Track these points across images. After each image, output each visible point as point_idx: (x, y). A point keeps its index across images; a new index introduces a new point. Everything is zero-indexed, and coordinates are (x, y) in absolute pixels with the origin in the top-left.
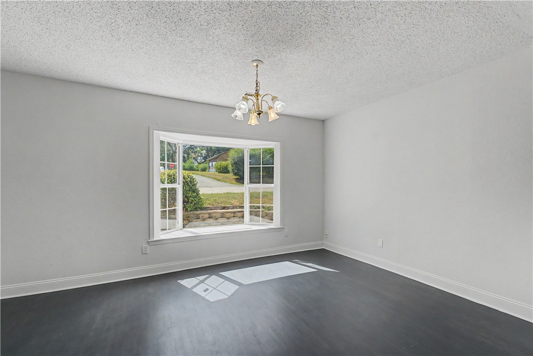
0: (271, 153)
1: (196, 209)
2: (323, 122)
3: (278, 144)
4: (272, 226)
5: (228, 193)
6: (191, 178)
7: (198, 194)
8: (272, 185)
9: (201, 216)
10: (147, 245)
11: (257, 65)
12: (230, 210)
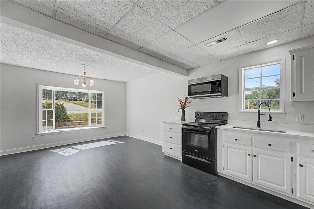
0: (101, 95)
1: (65, 121)
2: (125, 83)
3: (104, 92)
4: (101, 127)
5: (86, 113)
6: (62, 106)
7: (66, 114)
8: (101, 109)
9: (67, 124)
10: (35, 136)
11: (84, 66)
12: (84, 121)
